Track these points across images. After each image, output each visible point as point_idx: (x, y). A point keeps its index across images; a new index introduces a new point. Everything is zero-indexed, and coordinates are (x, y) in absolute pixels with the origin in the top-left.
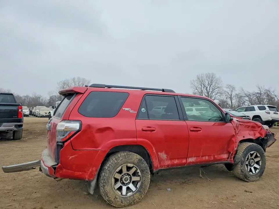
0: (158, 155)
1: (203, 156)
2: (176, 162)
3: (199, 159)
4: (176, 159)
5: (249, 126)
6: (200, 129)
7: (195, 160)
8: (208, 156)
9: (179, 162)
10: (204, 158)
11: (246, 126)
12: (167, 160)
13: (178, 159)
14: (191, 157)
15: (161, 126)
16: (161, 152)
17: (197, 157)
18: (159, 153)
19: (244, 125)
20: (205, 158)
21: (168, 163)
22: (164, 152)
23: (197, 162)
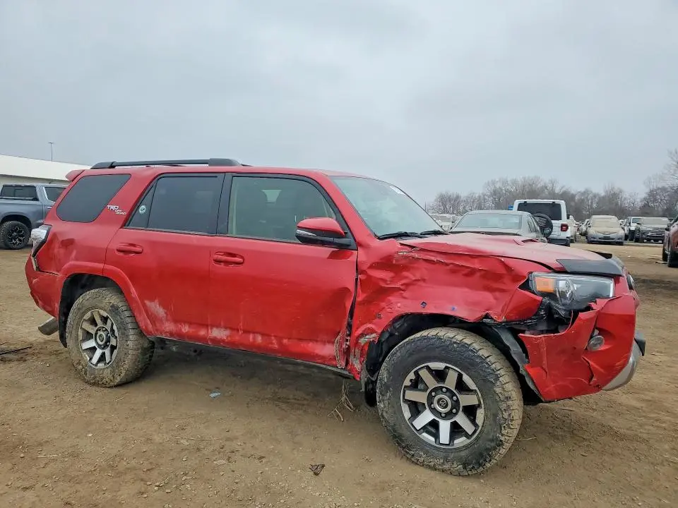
0: (144, 305)
1: (246, 332)
2: (186, 329)
3: (237, 337)
4: (185, 322)
5: (471, 272)
6: (241, 260)
7: (227, 337)
8: (263, 335)
9: (191, 330)
10: (251, 336)
11: (456, 270)
12: (167, 320)
13: (190, 324)
14: (218, 326)
15: (154, 244)
16: (152, 300)
17: (232, 329)
18: (147, 303)
19: (447, 265)
20: (254, 338)
21: (169, 326)
22: (156, 301)
23: (232, 343)
